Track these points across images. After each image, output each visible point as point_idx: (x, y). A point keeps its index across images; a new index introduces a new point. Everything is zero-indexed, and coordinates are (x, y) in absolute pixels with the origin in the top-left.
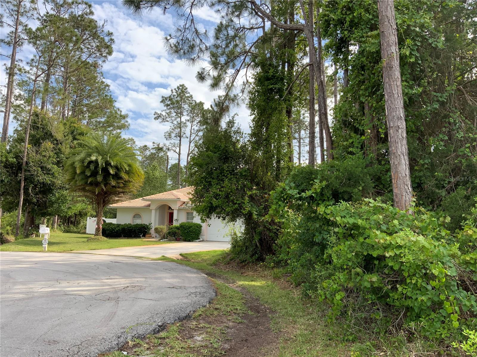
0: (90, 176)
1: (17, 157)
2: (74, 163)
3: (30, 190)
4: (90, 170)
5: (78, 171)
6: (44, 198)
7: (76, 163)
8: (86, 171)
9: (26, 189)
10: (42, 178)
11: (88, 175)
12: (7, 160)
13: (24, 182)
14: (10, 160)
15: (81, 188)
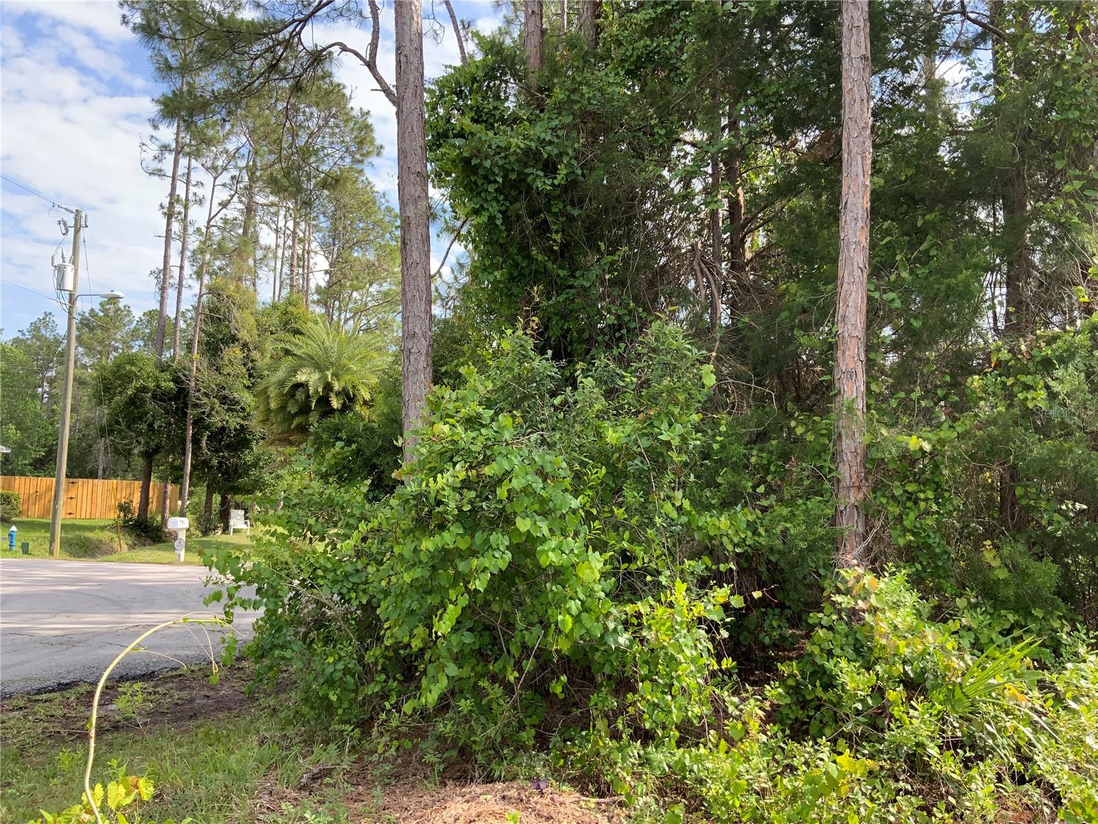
0: (296, 414)
1: (176, 380)
2: (267, 388)
3: (204, 442)
4: (297, 401)
5: (273, 405)
6: (234, 456)
7: (271, 389)
8: (289, 405)
9: (196, 441)
10: (220, 418)
11: (292, 412)
12: (158, 386)
13: (193, 429)
14: (163, 384)
15: (282, 437)
